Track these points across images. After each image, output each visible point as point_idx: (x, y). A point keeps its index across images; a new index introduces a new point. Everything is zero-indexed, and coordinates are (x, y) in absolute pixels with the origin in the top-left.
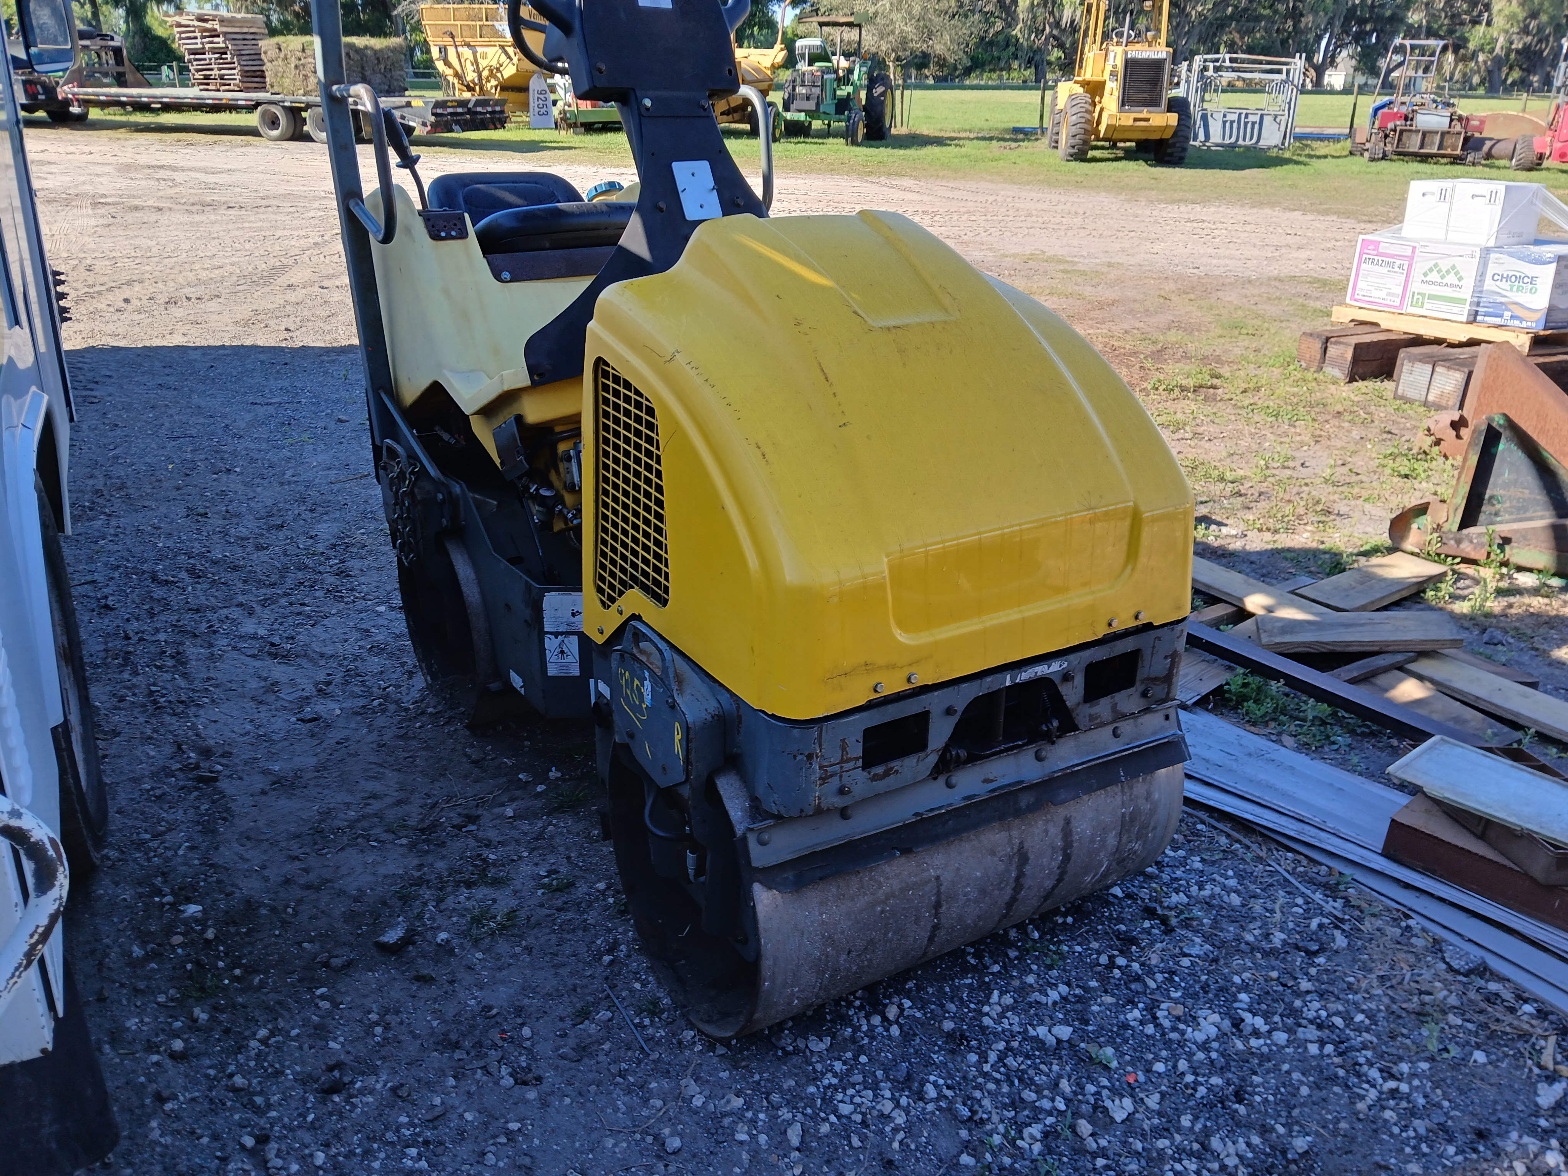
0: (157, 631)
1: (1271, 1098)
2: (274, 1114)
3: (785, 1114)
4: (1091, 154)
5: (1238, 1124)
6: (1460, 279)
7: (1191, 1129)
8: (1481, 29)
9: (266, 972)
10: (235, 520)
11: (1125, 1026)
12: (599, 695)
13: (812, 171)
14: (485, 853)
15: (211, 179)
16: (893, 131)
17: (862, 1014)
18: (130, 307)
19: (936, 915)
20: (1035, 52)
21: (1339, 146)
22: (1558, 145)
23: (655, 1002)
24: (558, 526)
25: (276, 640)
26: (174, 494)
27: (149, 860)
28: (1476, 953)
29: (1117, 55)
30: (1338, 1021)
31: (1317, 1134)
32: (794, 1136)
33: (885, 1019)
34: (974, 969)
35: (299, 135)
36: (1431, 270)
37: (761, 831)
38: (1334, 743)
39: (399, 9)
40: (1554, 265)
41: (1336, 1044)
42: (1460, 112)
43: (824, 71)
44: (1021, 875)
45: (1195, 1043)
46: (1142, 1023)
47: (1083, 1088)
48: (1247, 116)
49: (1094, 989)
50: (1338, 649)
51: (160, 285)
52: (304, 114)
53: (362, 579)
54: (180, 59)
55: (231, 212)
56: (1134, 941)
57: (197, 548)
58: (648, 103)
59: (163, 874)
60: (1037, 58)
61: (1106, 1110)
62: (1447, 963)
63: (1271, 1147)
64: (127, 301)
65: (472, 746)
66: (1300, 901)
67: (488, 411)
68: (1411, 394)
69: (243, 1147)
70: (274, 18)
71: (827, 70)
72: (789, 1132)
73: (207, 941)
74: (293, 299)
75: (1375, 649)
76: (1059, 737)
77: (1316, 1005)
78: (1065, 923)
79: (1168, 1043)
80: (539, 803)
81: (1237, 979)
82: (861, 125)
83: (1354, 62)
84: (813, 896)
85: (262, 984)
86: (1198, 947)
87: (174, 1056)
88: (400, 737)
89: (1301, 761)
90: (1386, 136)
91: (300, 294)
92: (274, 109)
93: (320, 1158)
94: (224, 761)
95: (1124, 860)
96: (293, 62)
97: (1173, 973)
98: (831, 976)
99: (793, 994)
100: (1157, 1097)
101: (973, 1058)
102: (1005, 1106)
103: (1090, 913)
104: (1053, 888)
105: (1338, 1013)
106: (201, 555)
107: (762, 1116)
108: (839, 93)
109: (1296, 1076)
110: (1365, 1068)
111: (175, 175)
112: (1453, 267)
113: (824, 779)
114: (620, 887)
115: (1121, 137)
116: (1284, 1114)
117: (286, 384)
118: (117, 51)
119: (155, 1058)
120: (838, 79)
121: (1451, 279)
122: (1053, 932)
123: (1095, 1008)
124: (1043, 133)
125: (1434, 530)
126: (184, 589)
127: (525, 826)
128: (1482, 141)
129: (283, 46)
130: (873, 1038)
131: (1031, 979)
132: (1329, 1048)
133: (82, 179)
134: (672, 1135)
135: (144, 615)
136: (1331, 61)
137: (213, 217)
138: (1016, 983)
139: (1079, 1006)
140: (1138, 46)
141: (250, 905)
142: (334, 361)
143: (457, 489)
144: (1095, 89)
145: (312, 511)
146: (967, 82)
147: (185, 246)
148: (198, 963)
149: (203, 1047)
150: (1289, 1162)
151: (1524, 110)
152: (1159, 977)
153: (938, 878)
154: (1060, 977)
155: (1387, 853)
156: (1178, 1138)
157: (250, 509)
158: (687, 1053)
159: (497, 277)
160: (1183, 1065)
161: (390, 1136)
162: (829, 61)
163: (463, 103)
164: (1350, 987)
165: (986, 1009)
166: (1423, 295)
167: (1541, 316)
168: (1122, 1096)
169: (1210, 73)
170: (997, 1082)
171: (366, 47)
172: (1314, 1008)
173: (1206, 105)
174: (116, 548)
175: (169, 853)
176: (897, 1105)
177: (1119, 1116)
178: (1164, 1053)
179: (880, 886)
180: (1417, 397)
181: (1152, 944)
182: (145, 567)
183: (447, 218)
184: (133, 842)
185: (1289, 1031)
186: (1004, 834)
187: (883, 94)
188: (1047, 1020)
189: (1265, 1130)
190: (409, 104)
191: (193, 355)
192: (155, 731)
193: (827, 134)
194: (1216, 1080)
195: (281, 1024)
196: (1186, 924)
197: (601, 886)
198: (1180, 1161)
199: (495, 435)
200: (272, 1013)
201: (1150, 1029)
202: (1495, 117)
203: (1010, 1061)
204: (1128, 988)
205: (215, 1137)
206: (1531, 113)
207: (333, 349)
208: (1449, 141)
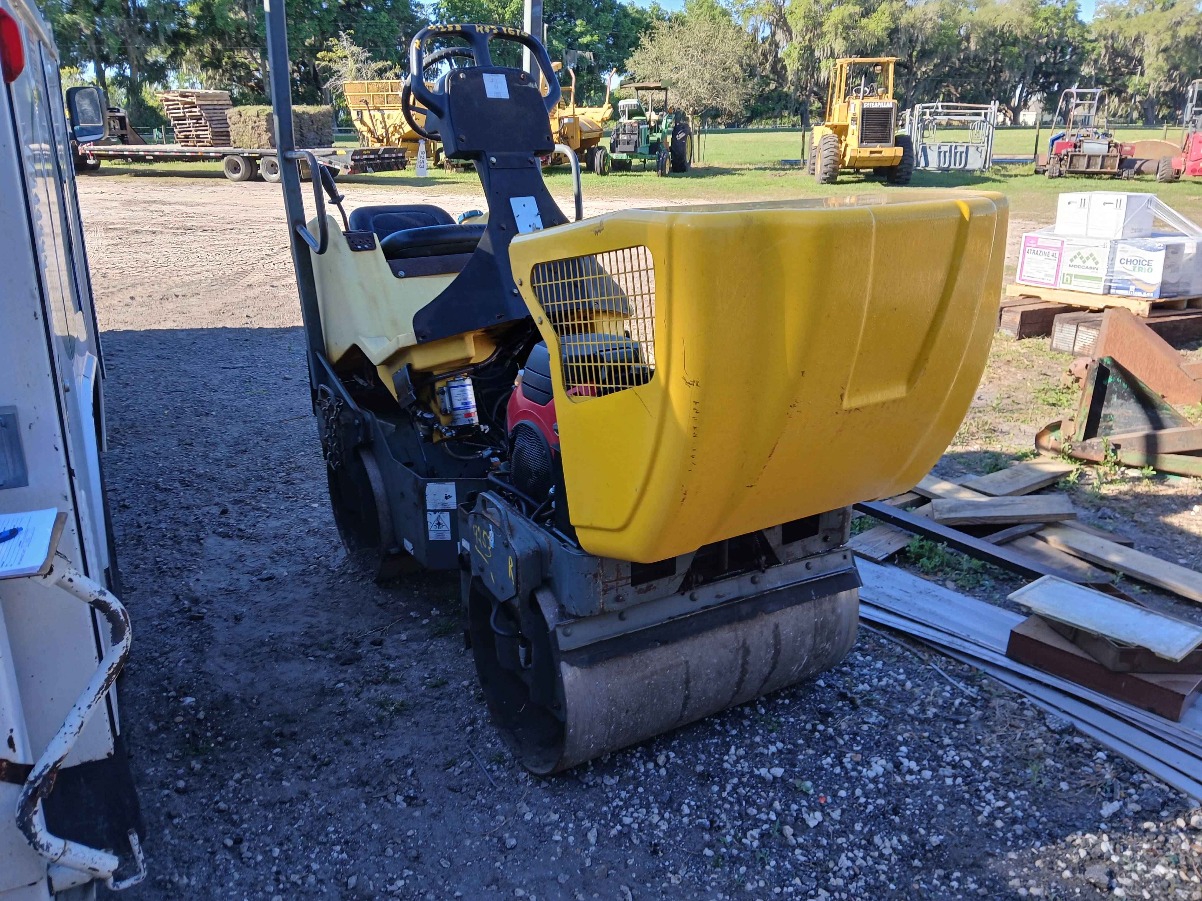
0: (160, 522)
1: (917, 812)
2: (245, 826)
3: (586, 823)
4: (839, 178)
5: (894, 829)
6: (1097, 263)
7: (861, 832)
8: (1136, 79)
9: (239, 739)
10: (212, 448)
11: (821, 768)
12: (463, 549)
13: (631, 196)
14: (387, 663)
15: (190, 210)
16: (693, 165)
17: (641, 762)
18: (135, 303)
19: (687, 688)
20: (800, 104)
21: (1026, 167)
22: (1190, 164)
23: (501, 755)
24: (436, 438)
25: (242, 527)
26: (169, 430)
27: (158, 670)
28: (1067, 719)
29: (856, 106)
30: (967, 763)
31: (947, 834)
32: (592, 837)
33: (656, 765)
34: (719, 733)
35: (254, 177)
36: (1075, 257)
37: (566, 626)
38: (982, 585)
39: (328, 84)
40: (1164, 252)
41: (964, 778)
42: (1115, 141)
43: (640, 123)
44: (745, 663)
45: (868, 778)
46: (832, 766)
47: (789, 807)
48: (956, 147)
49: (801, 745)
50: (989, 522)
51: (156, 287)
52: (258, 162)
53: (302, 486)
54: (167, 123)
55: (205, 233)
56: (830, 714)
57: (186, 467)
58: (494, 160)
59: (168, 678)
60: (802, 108)
61: (803, 820)
62: (1048, 727)
63: (915, 842)
64: (132, 298)
65: (378, 594)
66: (948, 688)
67: (389, 362)
68: (1062, 346)
69: (225, 846)
70: (236, 91)
71: (643, 122)
72: (589, 834)
73: (199, 720)
74: (252, 295)
75: (1015, 521)
76: (767, 568)
77: (953, 753)
78: (783, 704)
79: (849, 779)
80: (424, 631)
81: (900, 738)
82: (668, 162)
83: (1042, 105)
84: (600, 670)
85: (237, 747)
86: (874, 718)
87: (178, 791)
88: (329, 589)
89: (959, 598)
90: (1061, 160)
91: (257, 291)
92: (235, 159)
93: (277, 852)
94: (208, 606)
95: (819, 655)
96: (250, 124)
97: (856, 734)
98: (615, 728)
99: (590, 739)
100: (838, 812)
101: (716, 788)
102: (735, 818)
103: (801, 697)
104: (770, 674)
105: (968, 758)
106: (189, 471)
107: (571, 825)
108: (651, 138)
109: (936, 798)
110: (984, 793)
111: (164, 208)
112: (1091, 255)
113: (605, 591)
114: (479, 684)
115: (861, 165)
116: (925, 822)
117: (247, 354)
118: (122, 119)
119: (166, 792)
120: (651, 129)
121: (1090, 263)
122: (775, 709)
123: (801, 757)
124: (804, 163)
125: (1066, 440)
126: (178, 494)
127: (414, 646)
128: (1134, 161)
129: (243, 113)
130: (647, 777)
131: (758, 739)
132: (959, 780)
133: (97, 211)
134: (510, 837)
135: (150, 512)
136: (1024, 104)
137: (192, 238)
138: (748, 742)
139: (790, 756)
140: (872, 99)
141: (228, 698)
142: (281, 338)
143: (368, 416)
144: (841, 131)
145: (266, 440)
146: (750, 127)
147: (173, 259)
148: (194, 734)
149: (198, 785)
150: (927, 852)
151: (1165, 138)
152: (846, 737)
153: (687, 662)
154: (778, 738)
155: (1010, 655)
156: (852, 837)
157: (223, 440)
158: (522, 787)
159: (396, 275)
160: (858, 792)
161: (322, 838)
162: (643, 115)
163: (375, 152)
164: (978, 742)
165: (726, 758)
166: (1071, 275)
167: (1157, 288)
168: (815, 811)
169: (927, 117)
170: (731, 803)
171: (304, 113)
172: (952, 755)
173: (925, 140)
174: (130, 467)
175: (172, 665)
176: (662, 818)
177: (812, 823)
178: (846, 785)
179: (647, 666)
180: (1066, 349)
181: (843, 716)
182: (150, 479)
183: (362, 237)
184: (147, 659)
185: (933, 770)
186: (732, 634)
187: (684, 138)
188: (767, 764)
189: (911, 832)
190: (334, 153)
191: (181, 335)
192: (160, 587)
193: (643, 168)
194: (881, 801)
195: (249, 771)
196: (868, 703)
197: (466, 683)
198: (852, 851)
199: (394, 378)
200: (243, 765)
201: (838, 770)
202: (1143, 144)
203: (742, 791)
204: (824, 744)
205: (207, 840)
206: (1170, 140)
207: (281, 330)
208: (1108, 162)
